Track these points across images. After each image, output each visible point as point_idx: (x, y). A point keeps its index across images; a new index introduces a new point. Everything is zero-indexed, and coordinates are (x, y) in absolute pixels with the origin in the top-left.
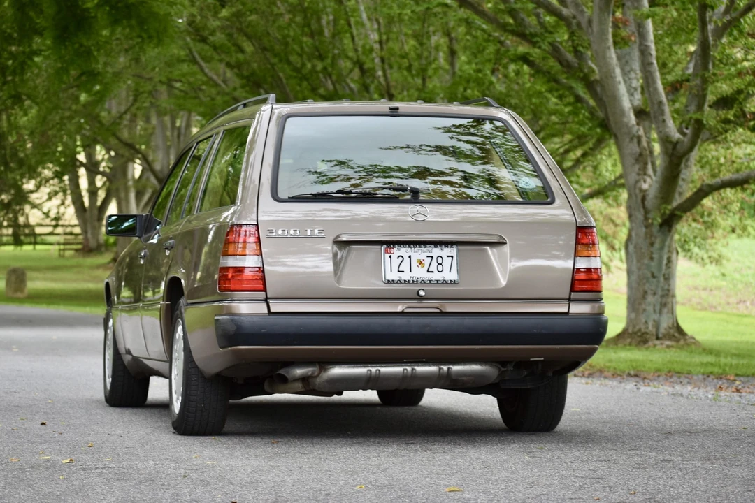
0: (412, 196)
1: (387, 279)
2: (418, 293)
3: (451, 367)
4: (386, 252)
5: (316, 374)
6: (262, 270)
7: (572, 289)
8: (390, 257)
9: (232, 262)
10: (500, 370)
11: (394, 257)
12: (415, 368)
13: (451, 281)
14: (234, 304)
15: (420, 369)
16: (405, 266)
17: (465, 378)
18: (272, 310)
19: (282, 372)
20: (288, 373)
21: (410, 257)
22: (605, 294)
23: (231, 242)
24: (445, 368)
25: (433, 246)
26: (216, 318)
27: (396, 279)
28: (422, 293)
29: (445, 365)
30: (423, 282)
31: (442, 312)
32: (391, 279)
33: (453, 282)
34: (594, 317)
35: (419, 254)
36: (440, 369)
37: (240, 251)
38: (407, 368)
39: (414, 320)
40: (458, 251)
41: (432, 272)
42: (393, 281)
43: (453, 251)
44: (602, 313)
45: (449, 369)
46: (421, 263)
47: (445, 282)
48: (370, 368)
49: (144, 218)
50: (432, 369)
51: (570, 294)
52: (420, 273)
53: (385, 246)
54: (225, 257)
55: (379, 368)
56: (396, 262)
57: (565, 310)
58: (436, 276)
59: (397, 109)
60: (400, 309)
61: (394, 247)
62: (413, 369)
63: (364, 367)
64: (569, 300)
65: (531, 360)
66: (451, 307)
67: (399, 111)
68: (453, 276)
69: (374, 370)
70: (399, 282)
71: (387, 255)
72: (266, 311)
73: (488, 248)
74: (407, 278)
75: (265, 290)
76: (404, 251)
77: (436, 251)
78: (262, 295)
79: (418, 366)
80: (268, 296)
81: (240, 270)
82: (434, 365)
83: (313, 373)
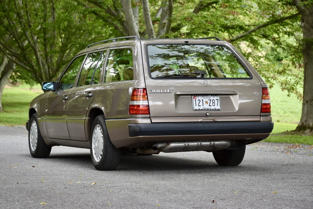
0: (201, 76)
1: (195, 109)
2: (206, 114)
3: (215, 142)
4: (194, 98)
5: (166, 146)
6: (148, 106)
7: (261, 112)
8: (195, 100)
9: (135, 103)
10: (231, 143)
11: (197, 100)
12: (202, 143)
13: (218, 109)
14: (137, 119)
15: (203, 143)
16: (201, 104)
17: (219, 147)
18: (153, 122)
19: (155, 145)
20: (157, 146)
21: (202, 100)
22: (272, 113)
23: (135, 95)
24: (212, 143)
25: (211, 96)
26: (129, 125)
27: (198, 109)
28: (208, 114)
29: (212, 142)
30: (208, 110)
31: (215, 121)
32: (196, 109)
33: (219, 110)
34: (268, 122)
35: (206, 99)
36: (211, 143)
37: (138, 99)
38: (199, 143)
39: (206, 125)
40: (220, 97)
41: (211, 106)
42: (197, 109)
43: (218, 98)
44: (271, 121)
45: (214, 143)
46: (206, 102)
47: (216, 110)
48: (186, 144)
49: (56, 84)
50: (208, 143)
51: (260, 114)
52: (206, 106)
53: (193, 96)
54: (133, 101)
55: (189, 143)
56: (198, 102)
57: (259, 120)
58: (212, 108)
59: (188, 42)
60: (200, 121)
61: (197, 96)
62: (201, 144)
63: (183, 143)
64: (260, 116)
65: (246, 139)
66: (218, 120)
67: (189, 43)
68: (218, 107)
69: (187, 144)
70: (199, 110)
71: (194, 100)
72: (150, 122)
73: (231, 96)
74: (202, 109)
75: (149, 114)
76: (200, 98)
77: (212, 98)
78: (148, 116)
79: (203, 142)
80: (151, 116)
81: (139, 106)
82: (208, 142)
83: (164, 146)
